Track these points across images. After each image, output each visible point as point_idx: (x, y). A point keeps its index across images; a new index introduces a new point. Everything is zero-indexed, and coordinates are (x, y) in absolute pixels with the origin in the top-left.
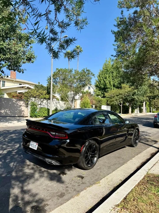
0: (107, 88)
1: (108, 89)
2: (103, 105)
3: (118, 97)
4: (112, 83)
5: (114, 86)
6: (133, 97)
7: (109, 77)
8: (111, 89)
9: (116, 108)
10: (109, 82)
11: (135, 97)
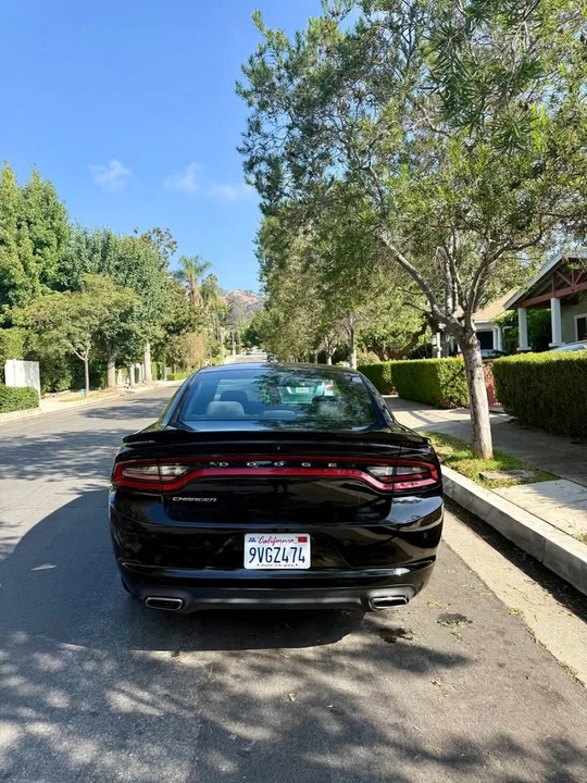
0: (14, 287)
1: (21, 293)
2: (12, 358)
3: (78, 324)
4: (34, 267)
5: (44, 279)
6: (123, 324)
7: (18, 239)
8: (34, 291)
9: (60, 368)
10: (23, 263)
11: (134, 326)
